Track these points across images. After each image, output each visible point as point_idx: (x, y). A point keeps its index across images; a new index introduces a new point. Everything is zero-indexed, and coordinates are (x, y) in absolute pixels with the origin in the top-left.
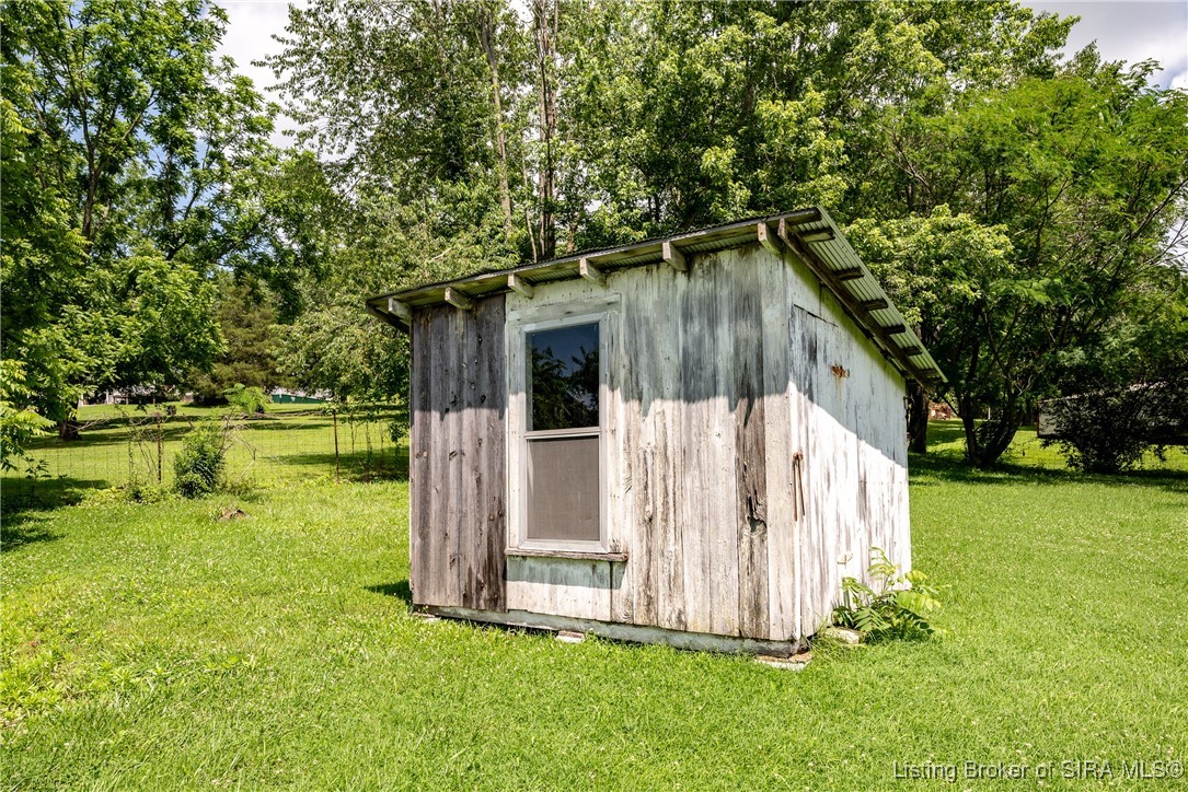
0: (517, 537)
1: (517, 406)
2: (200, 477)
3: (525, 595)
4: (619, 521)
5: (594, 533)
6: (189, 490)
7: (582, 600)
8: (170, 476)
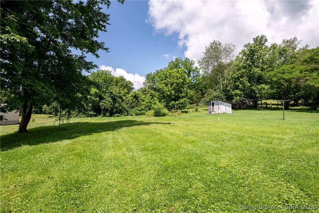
0: (211, 111)
1: (211, 105)
2: (197, 110)
3: (212, 113)
4: (215, 110)
5: (214, 110)
6: (196, 111)
7: (214, 113)
8: (195, 110)
